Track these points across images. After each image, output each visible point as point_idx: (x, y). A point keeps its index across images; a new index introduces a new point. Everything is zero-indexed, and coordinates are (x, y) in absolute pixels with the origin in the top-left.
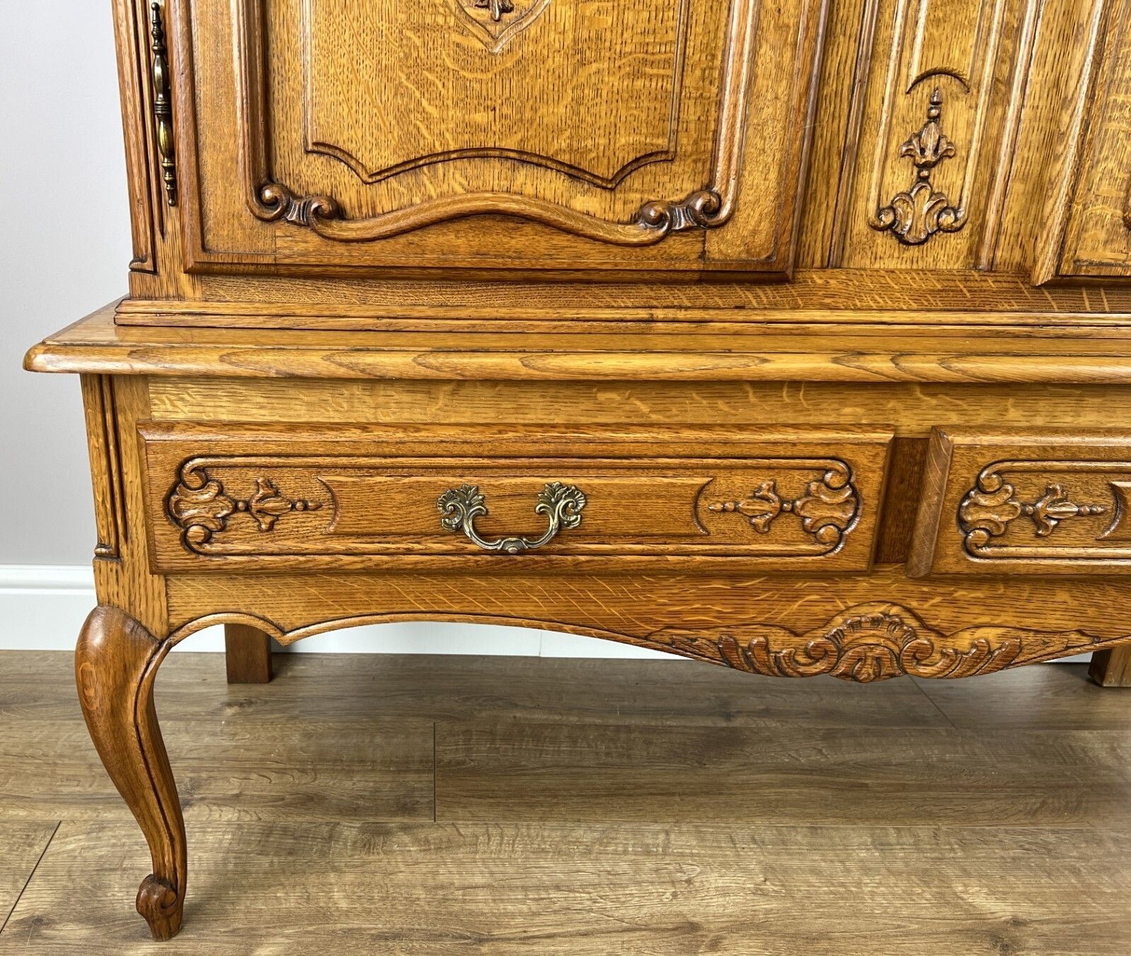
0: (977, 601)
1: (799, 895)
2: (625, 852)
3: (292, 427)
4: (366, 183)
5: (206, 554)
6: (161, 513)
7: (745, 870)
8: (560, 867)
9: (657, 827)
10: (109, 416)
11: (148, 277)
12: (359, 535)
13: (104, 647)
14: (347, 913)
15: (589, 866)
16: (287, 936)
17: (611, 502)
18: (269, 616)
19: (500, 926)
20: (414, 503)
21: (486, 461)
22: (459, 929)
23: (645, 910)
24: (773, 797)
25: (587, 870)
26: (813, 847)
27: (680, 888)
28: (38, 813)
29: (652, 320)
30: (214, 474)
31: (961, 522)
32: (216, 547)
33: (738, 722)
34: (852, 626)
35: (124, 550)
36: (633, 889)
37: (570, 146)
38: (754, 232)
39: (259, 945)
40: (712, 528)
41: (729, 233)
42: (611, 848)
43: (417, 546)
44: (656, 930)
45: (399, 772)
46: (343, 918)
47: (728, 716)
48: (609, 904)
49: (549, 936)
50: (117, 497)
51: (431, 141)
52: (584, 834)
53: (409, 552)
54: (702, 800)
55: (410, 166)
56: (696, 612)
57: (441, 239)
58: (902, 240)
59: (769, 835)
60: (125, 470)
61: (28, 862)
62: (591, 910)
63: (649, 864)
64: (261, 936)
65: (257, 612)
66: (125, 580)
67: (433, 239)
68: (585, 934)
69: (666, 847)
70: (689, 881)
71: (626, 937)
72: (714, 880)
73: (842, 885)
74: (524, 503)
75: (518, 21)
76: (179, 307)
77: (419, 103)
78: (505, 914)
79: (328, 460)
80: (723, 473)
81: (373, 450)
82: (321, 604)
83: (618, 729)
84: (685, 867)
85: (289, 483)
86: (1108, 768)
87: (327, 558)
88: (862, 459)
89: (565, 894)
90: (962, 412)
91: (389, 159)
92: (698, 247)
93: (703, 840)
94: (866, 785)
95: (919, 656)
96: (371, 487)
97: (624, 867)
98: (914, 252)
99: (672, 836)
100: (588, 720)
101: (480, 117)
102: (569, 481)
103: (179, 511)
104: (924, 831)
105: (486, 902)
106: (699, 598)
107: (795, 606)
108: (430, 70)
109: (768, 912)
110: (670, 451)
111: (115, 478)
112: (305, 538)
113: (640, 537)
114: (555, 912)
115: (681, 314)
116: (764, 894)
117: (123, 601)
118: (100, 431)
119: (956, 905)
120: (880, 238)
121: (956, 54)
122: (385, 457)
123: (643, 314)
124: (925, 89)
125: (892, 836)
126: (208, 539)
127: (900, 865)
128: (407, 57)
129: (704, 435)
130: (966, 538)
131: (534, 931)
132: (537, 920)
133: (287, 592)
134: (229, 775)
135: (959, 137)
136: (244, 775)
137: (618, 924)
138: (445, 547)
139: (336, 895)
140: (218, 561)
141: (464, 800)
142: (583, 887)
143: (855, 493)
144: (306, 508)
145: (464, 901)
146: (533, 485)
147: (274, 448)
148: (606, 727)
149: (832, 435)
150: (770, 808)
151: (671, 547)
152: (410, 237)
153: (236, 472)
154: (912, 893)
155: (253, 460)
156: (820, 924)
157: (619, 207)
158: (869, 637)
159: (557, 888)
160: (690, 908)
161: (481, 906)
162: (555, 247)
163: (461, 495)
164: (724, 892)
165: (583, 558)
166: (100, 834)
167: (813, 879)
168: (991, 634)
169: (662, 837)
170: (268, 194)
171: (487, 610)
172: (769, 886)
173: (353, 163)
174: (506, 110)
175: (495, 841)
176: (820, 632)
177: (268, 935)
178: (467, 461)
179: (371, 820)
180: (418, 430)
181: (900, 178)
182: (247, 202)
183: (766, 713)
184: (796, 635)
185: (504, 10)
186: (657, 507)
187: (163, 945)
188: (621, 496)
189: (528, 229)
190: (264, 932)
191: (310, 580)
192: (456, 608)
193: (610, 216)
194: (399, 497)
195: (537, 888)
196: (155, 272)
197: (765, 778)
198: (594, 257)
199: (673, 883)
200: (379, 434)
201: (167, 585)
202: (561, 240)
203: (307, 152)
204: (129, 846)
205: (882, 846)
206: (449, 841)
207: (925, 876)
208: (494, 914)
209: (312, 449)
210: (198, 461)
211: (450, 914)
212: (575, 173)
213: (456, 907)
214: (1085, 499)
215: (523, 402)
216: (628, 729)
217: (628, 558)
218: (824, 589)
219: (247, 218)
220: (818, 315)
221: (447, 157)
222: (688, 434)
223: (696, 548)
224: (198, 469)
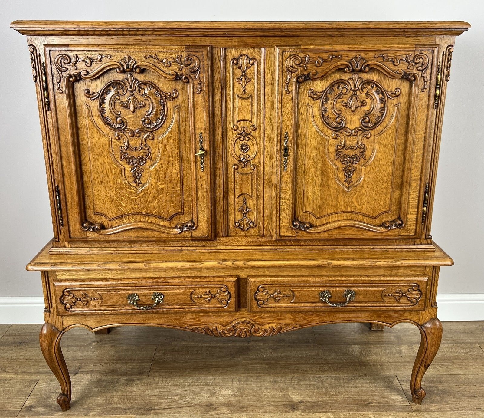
0: (267, 317)
2: (200, 385)
3: (91, 280)
4: (110, 221)
5: (71, 311)
6: (59, 302)
7: (232, 389)
8: (180, 390)
9: (212, 377)
10: (47, 278)
11: (57, 242)
12: (108, 306)
13: (46, 334)
14: (116, 403)
17: (170, 296)
18: (87, 325)
19: (158, 406)
20: (121, 298)
21: (139, 288)
22: (146, 406)
23: (199, 401)
24: (250, 368)
25: (187, 390)
26: (255, 383)
27: (212, 395)
28: (33, 377)
29: (182, 250)
30: (72, 292)
31: (256, 299)
32: (73, 309)
34: (237, 324)
35: (51, 310)
36: (198, 395)
37: (158, 212)
38: (203, 231)
39: (91, 412)
40: (196, 301)
41: (197, 231)
42: (196, 384)
43: (123, 308)
44: (201, 406)
48: (190, 399)
49: (170, 408)
50: (49, 297)
51: (124, 212)
53: (121, 309)
54: (229, 369)
55: (120, 217)
56: (197, 321)
58: (242, 229)
59: (244, 379)
61: (29, 391)
62: (184, 401)
63: (205, 388)
64: (92, 410)
65: (85, 324)
66: (52, 317)
67: (125, 234)
68: (180, 407)
69: (212, 383)
70: (215, 393)
71: (191, 408)
72: (223, 392)
74: (148, 297)
75: (143, 186)
76: (65, 249)
77: (121, 204)
78: (160, 403)
79: (99, 288)
80: (197, 289)
81: (110, 286)
82: (101, 322)
84: (215, 389)
85: (90, 294)
87: (101, 311)
88: (229, 285)
89: (179, 397)
90: (255, 272)
91: (114, 216)
92: (190, 234)
93: (224, 381)
94: (280, 364)
95: (256, 331)
96: (110, 294)
97: (198, 389)
99: (216, 380)
101: (136, 206)
102: (159, 292)
103: (64, 301)
104: (289, 377)
105: (156, 399)
106: (197, 318)
107: (222, 319)
108: (123, 197)
110: (183, 284)
111: (49, 293)
112: (95, 307)
113: (178, 304)
114: (174, 402)
115: (189, 248)
116: (235, 396)
117: (51, 322)
118: (45, 281)
120: (237, 229)
121: (247, 190)
122: (113, 287)
123: (180, 248)
124: (242, 197)
126: (71, 307)
128: (117, 194)
129: (191, 280)
130: (258, 303)
131: (166, 407)
132: (169, 404)
133: (92, 319)
135: (252, 207)
137: (191, 405)
138: (130, 308)
139: (115, 398)
140: (74, 312)
141: (158, 371)
142: (184, 395)
143: (229, 293)
144: (94, 299)
145: (150, 400)
146: (151, 293)
147: (86, 286)
149: (222, 279)
150: (248, 371)
151: (186, 307)
152: (120, 233)
153: (77, 292)
155: (81, 289)
157: (172, 224)
158: (242, 326)
159: (177, 395)
160: (212, 400)
162: (156, 235)
163: (133, 296)
164: (223, 395)
165: (165, 310)
168: (274, 325)
169: (213, 380)
170: (85, 225)
172: (237, 394)
173: (106, 216)
174: (142, 205)
175: (164, 382)
176: (230, 325)
177: (94, 409)
178: (133, 288)
179: (130, 377)
180: (121, 280)
181: (239, 216)
182: (80, 227)
184: (224, 326)
186: (182, 297)
188: (172, 295)
189: (148, 231)
191: (98, 316)
193: (170, 226)
194: (117, 297)
195: (172, 395)
196: (59, 241)
199: (210, 393)
200: (112, 282)
201: (62, 318)
202: (157, 233)
203: (95, 214)
206: (150, 383)
208: (157, 403)
210: (68, 289)
211: (145, 403)
212: (160, 218)
213: (147, 401)
214: (285, 293)
217: (176, 309)
218: (229, 315)
219: (80, 230)
220: (222, 248)
221: (128, 215)
222: (187, 280)
223: (192, 307)
224: (68, 291)
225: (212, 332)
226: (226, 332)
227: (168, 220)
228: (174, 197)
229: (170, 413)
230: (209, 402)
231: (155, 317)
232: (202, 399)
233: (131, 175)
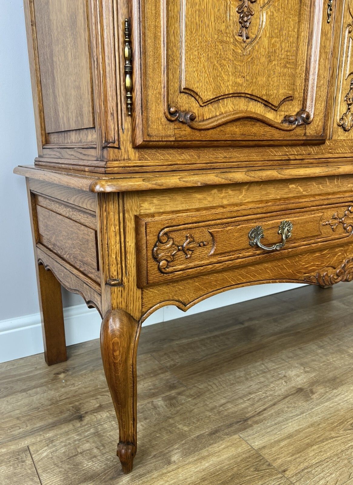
1: (317, 369)
2: (258, 375)
3: (198, 210)
4: (201, 106)
5: (166, 273)
6: (151, 257)
7: (296, 367)
8: (244, 387)
9: (258, 364)
10: (121, 215)
11: (116, 150)
12: (221, 254)
14: (191, 431)
15: (252, 383)
16: (177, 449)
17: (299, 226)
18: (180, 299)
19: (247, 413)
20: (241, 237)
21: (264, 215)
22: (235, 420)
23: (283, 390)
24: (280, 343)
25: (253, 385)
26: (307, 354)
27: (285, 379)
28: (12, 447)
29: (289, 159)
30: (171, 235)
32: (171, 269)
33: (246, 324)
34: (347, 262)
35: (125, 280)
36: (272, 385)
37: (266, 93)
38: (318, 126)
40: (322, 232)
41: (312, 126)
42: (252, 375)
43: (241, 255)
44: (292, 394)
45: (156, 375)
46: (191, 433)
47: (242, 323)
48: (271, 393)
49: (265, 410)
50: (123, 254)
51: (225, 90)
52: (240, 373)
53: (238, 258)
54: (262, 351)
55: (216, 100)
56: (312, 266)
57: (231, 129)
58: (345, 130)
59: (291, 355)
60: (127, 240)
61: (30, 469)
62: (267, 397)
63: (269, 376)
64: (167, 453)
65: (176, 298)
66: (125, 294)
67: (229, 129)
68: (274, 405)
69: (268, 369)
70: (285, 376)
71: (287, 400)
72: (292, 373)
73: (324, 362)
74: (276, 230)
75: (251, 43)
76: (131, 163)
77: (221, 73)
78: (244, 409)
79: (213, 222)
80: (326, 211)
81: (229, 215)
82: (200, 289)
83: (214, 337)
84: (280, 372)
85: (198, 235)
87: (210, 266)
89: (255, 395)
92: (304, 131)
93: (276, 362)
94: (300, 332)
96: (227, 231)
97: (262, 379)
98: (347, 133)
99: (266, 365)
101: (239, 80)
102: (287, 220)
103: (157, 255)
104: (326, 339)
105: (233, 407)
106: (313, 260)
107: (335, 258)
108: (224, 60)
109: (315, 377)
110: (314, 204)
111: (123, 245)
112: (202, 259)
113: (304, 239)
114: (258, 401)
115: (296, 157)
116: (308, 372)
117: (123, 306)
118: (117, 223)
120: (340, 129)
122: (232, 218)
123: (286, 157)
124: (350, 79)
125: (322, 344)
126: (167, 267)
127: (331, 351)
128: (217, 53)
129: (322, 197)
131: (258, 410)
132: (256, 406)
133: (188, 286)
134: (88, 400)
136: (94, 398)
137: (280, 397)
138: (250, 254)
139: (180, 426)
140: (171, 275)
141: (189, 377)
142: (258, 390)
144: (204, 245)
145: (226, 410)
146: (277, 223)
147: (195, 219)
148: (210, 338)
149: (350, 194)
150: (283, 347)
151: (313, 241)
152: (221, 128)
153: (178, 233)
154: (342, 358)
155: (186, 226)
156: (331, 375)
157: (278, 117)
158: (351, 265)
159: (250, 393)
160: (293, 384)
161: (233, 409)
163: (257, 231)
164: (297, 376)
165: (290, 250)
166: (54, 444)
167: (315, 363)
169: (263, 366)
170: (172, 110)
171: (254, 279)
172: (307, 369)
173: (197, 97)
174: (248, 78)
175: (214, 386)
176: (339, 266)
177: (170, 452)
178: (258, 216)
179: (164, 395)
180: (241, 205)
181: (344, 108)
182: (165, 113)
183: (251, 319)
184: (335, 268)
185: (247, 38)
186: (310, 226)
187: (131, 474)
188: (301, 223)
189: (258, 124)
190: (167, 451)
191: (196, 279)
192: (245, 281)
193: (277, 120)
194: (236, 234)
195: (245, 396)
196: (119, 148)
197: (272, 338)
198: (277, 135)
199: (281, 378)
200: (228, 209)
201: (142, 293)
202: (268, 129)
203: (181, 92)
204: (73, 443)
205: (321, 347)
206: (199, 392)
207: (341, 351)
208: (240, 410)
209: (208, 218)
210: (166, 230)
211: (226, 416)
212: (267, 104)
213: (226, 413)
215: (268, 191)
217: (302, 247)
218: (342, 250)
219: (164, 120)
220: (330, 155)
221: (229, 96)
222: (317, 198)
223: (319, 240)
224: (166, 234)
225: (323, 280)
226: (335, 277)
227: (275, 109)
228: (287, 67)
229: (272, 415)
230: (293, 387)
231: (267, 268)
232: (282, 388)
233: (238, 21)
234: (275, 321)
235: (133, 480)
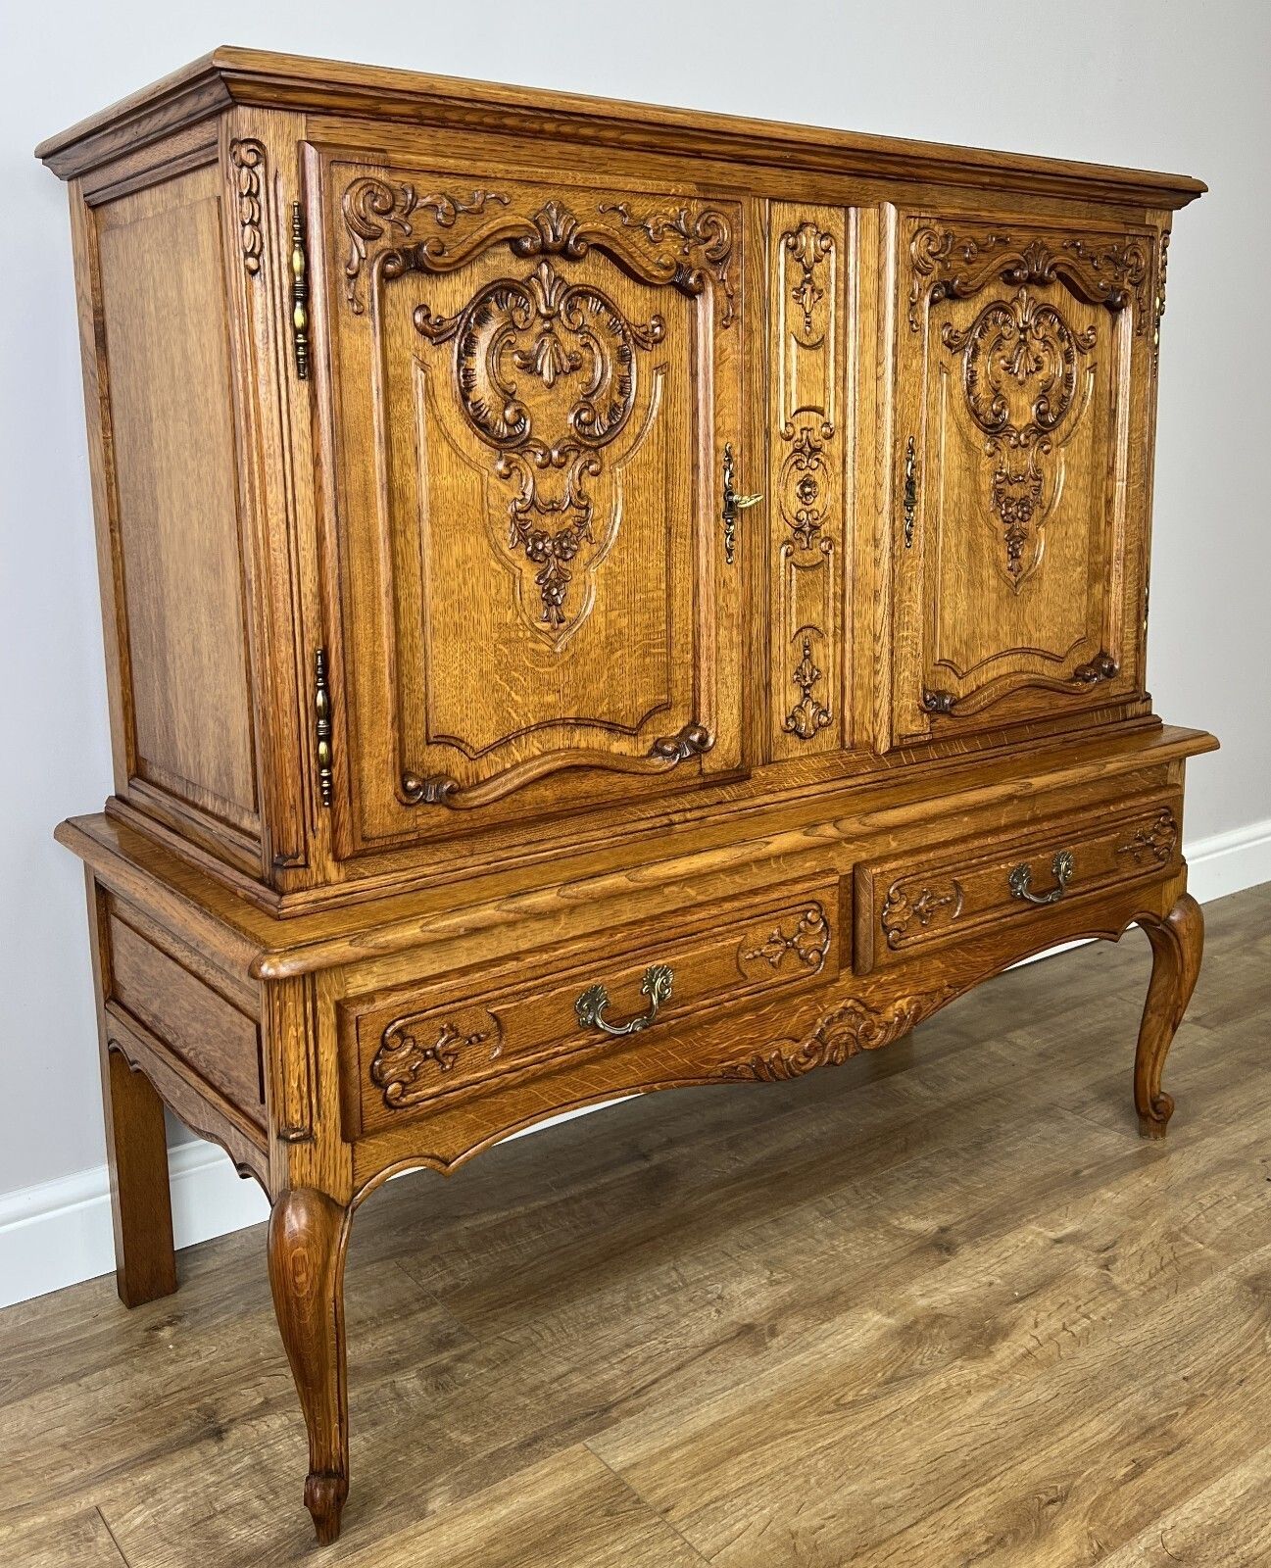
0: (894, 982)
1: (801, 1273)
2: (657, 1297)
3: (464, 971)
4: (471, 760)
5: (401, 1107)
6: (368, 1080)
7: (752, 1272)
8: (617, 1331)
9: (664, 1268)
10: (309, 1005)
11: (300, 871)
12: (519, 1052)
14: (476, 1442)
15: (638, 1320)
16: (443, 1484)
17: (688, 970)
18: (436, 1153)
19: (610, 1393)
20: (558, 1012)
21: (606, 962)
22: (581, 1411)
23: (706, 1332)
24: (730, 1209)
25: (639, 1324)
26: (786, 1234)
27: (719, 1304)
29: (672, 824)
30: (408, 1032)
31: (884, 927)
32: (411, 1097)
33: (657, 1159)
34: (828, 1023)
35: (317, 1127)
36: (685, 1321)
37: (609, 710)
38: (728, 751)
40: (748, 973)
41: (714, 755)
42: (643, 1299)
43: (561, 1048)
44: (726, 1341)
45: (406, 1317)
46: (478, 1449)
47: (645, 1157)
48: (678, 1340)
49: (654, 1382)
50: (313, 1078)
51: (518, 721)
52: (614, 1297)
53: (557, 1054)
54: (680, 1233)
55: (502, 742)
56: (738, 1043)
57: (536, 793)
58: (802, 737)
59: (748, 1239)
60: (321, 1049)
62: (668, 1350)
63: (682, 1298)
64: (420, 1496)
65: (426, 1151)
66: (317, 1157)
67: (529, 795)
68: (678, 1369)
69: (683, 1281)
70: (720, 1297)
71: (709, 1356)
72: (737, 1288)
73: (823, 1253)
74: (633, 988)
75: (569, 629)
76: (330, 891)
77: (509, 695)
78: (607, 1383)
79: (497, 993)
80: (751, 929)
81: (529, 975)
82: (479, 1127)
83: (566, 1201)
84: (709, 1288)
85: (465, 1024)
86: (927, 1098)
87: (496, 1080)
88: (825, 897)
89: (639, 1348)
90: (867, 850)
91: (489, 739)
92: (697, 767)
93: (706, 1263)
94: (785, 1174)
95: (868, 1033)
96: (528, 1007)
97: (664, 1309)
98: (808, 743)
99: (681, 1270)
100: (534, 1205)
101: (549, 699)
102: (661, 962)
103: (382, 1074)
104: (846, 1191)
105: (582, 1381)
106: (739, 1031)
107: (795, 1019)
108: (515, 670)
109: (790, 1294)
110: (719, 921)
111: (312, 1061)
112: (478, 1068)
113: (705, 995)
114: (643, 1364)
115: (689, 816)
116: (778, 1282)
117: (315, 1180)
118: (301, 1020)
119: (903, 1235)
120: (789, 738)
121: (814, 615)
122: (536, 979)
123: (664, 819)
124: (800, 638)
125: (831, 1205)
126: (403, 1092)
127: (849, 1223)
128: (499, 663)
129: (737, 904)
130: (888, 938)
131: (639, 1385)
132: (634, 1375)
133: (452, 1124)
134: (236, 1389)
135: (821, 666)
136: (252, 1384)
137: (696, 1350)
138: (581, 1042)
139: (453, 1435)
140: (412, 1110)
141: (490, 1314)
142: (648, 1337)
143: (826, 925)
144: (480, 1040)
145: (565, 1389)
146: (638, 972)
147: (457, 994)
148: (554, 1205)
149: (807, 885)
150: (734, 1218)
151: (726, 996)
152: (514, 796)
153: (425, 1025)
154: (870, 1239)
155: (441, 1009)
156: (829, 1286)
157: (640, 745)
158: (838, 1029)
159: (629, 1346)
160: (735, 1315)
161: (582, 1386)
162: (610, 784)
163: (592, 995)
164: (750, 1294)
165: (673, 1022)
167: (801, 1258)
168: (902, 1003)
169: (674, 1274)
170: (411, 784)
171: (601, 1090)
172: (777, 1276)
173: (461, 746)
174: (567, 691)
175: (546, 1334)
176: (810, 1035)
177: (425, 1492)
178: (594, 966)
179: (421, 1365)
180: (555, 949)
181: (794, 697)
182: (396, 794)
184: (797, 1041)
185: (561, 621)
186: (716, 966)
187: (336, 1545)
188: (694, 965)
189: (592, 774)
190: (418, 1491)
192: (579, 1095)
193: (635, 754)
194: (548, 1010)
195: (614, 1353)
196: (307, 865)
197: (712, 1196)
199: (710, 1303)
200: (530, 960)
201: (353, 1151)
202: (615, 778)
203: (429, 744)
205: (828, 1214)
206: (508, 1352)
207: (870, 1223)
208: (598, 1388)
209: (485, 987)
210: (398, 1023)
211: (563, 1403)
212: (612, 728)
213: (563, 1397)
214: (942, 893)
215: (617, 907)
216: (575, 1199)
217: (702, 1012)
218: (809, 1000)
219: (395, 805)
220: (767, 798)
221: (528, 731)
222: (727, 906)
223: (741, 991)
224: (399, 1031)
225: (770, 1070)
226: (801, 1060)
227: (633, 732)
228: (649, 654)
229: (668, 1393)
230: (732, 1323)
231: (630, 1062)
232: (706, 1325)
233: (539, 596)
234: (732, 1144)
235: (338, 1557)
